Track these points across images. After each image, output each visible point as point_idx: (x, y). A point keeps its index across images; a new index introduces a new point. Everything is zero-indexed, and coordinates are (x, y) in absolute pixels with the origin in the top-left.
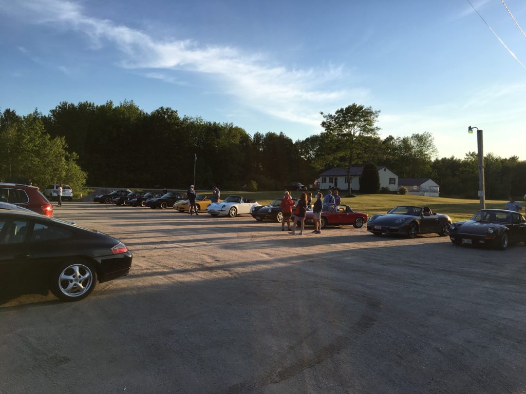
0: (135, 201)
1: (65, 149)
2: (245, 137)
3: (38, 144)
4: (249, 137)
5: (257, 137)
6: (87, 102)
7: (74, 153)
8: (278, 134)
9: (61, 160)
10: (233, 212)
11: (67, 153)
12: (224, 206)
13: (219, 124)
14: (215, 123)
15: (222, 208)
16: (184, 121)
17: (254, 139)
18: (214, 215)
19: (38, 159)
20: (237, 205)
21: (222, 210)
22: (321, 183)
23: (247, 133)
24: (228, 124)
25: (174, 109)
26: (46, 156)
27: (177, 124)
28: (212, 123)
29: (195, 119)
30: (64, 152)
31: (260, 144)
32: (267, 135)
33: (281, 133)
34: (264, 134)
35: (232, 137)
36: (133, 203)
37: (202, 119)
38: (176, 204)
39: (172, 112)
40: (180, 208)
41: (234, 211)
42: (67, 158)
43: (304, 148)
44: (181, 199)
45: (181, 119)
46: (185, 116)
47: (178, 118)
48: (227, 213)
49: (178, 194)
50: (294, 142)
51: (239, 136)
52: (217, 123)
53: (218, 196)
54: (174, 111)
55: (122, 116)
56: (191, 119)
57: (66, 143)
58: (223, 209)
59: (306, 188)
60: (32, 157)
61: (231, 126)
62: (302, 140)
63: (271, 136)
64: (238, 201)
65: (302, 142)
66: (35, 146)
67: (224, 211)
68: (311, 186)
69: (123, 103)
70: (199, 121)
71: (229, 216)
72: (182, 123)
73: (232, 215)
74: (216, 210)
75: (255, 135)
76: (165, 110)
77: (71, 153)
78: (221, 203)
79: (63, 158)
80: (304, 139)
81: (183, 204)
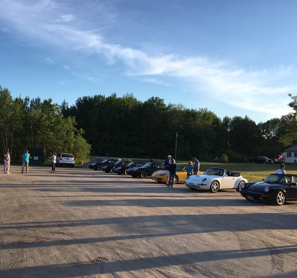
0: (119, 169)
1: (75, 126)
2: (217, 120)
3: (54, 121)
4: (220, 120)
5: (226, 120)
6: (100, 95)
7: (81, 129)
8: (243, 117)
9: (71, 135)
10: (215, 187)
11: (76, 129)
12: (205, 179)
13: (195, 110)
14: (192, 110)
15: (203, 181)
16: (168, 107)
17: (223, 121)
18: (193, 189)
19: (52, 133)
20: (219, 179)
21: (202, 184)
22: (286, 158)
23: (218, 117)
24: (203, 109)
25: (161, 98)
26: (59, 131)
27: (164, 109)
28: (190, 109)
29: (177, 106)
30: (74, 128)
31: (228, 126)
32: (234, 118)
33: (246, 116)
34: (232, 118)
35: (206, 119)
36: (117, 171)
37: (183, 105)
38: (154, 174)
39: (160, 100)
40: (158, 179)
41: (217, 185)
42: (76, 133)
43: (265, 128)
44: (160, 169)
45: (167, 106)
46: (170, 103)
47: (164, 104)
48: (208, 187)
49: (158, 164)
50: (257, 124)
51: (212, 119)
52: (194, 109)
53: (197, 167)
54: (161, 100)
55: (122, 104)
56: (174, 105)
57: (76, 121)
58: (204, 183)
59: (272, 161)
60: (48, 131)
61: (205, 110)
62: (263, 122)
63: (237, 120)
64: (220, 174)
65: (264, 123)
66: (51, 123)
67: (205, 185)
68: (276, 160)
69: (125, 96)
70: (180, 107)
71: (210, 191)
72: (167, 109)
73: (214, 190)
74: (196, 183)
75: (224, 119)
76: (154, 99)
77: (78, 129)
78: (201, 175)
79: (73, 133)
80: (266, 122)
81: (161, 175)
